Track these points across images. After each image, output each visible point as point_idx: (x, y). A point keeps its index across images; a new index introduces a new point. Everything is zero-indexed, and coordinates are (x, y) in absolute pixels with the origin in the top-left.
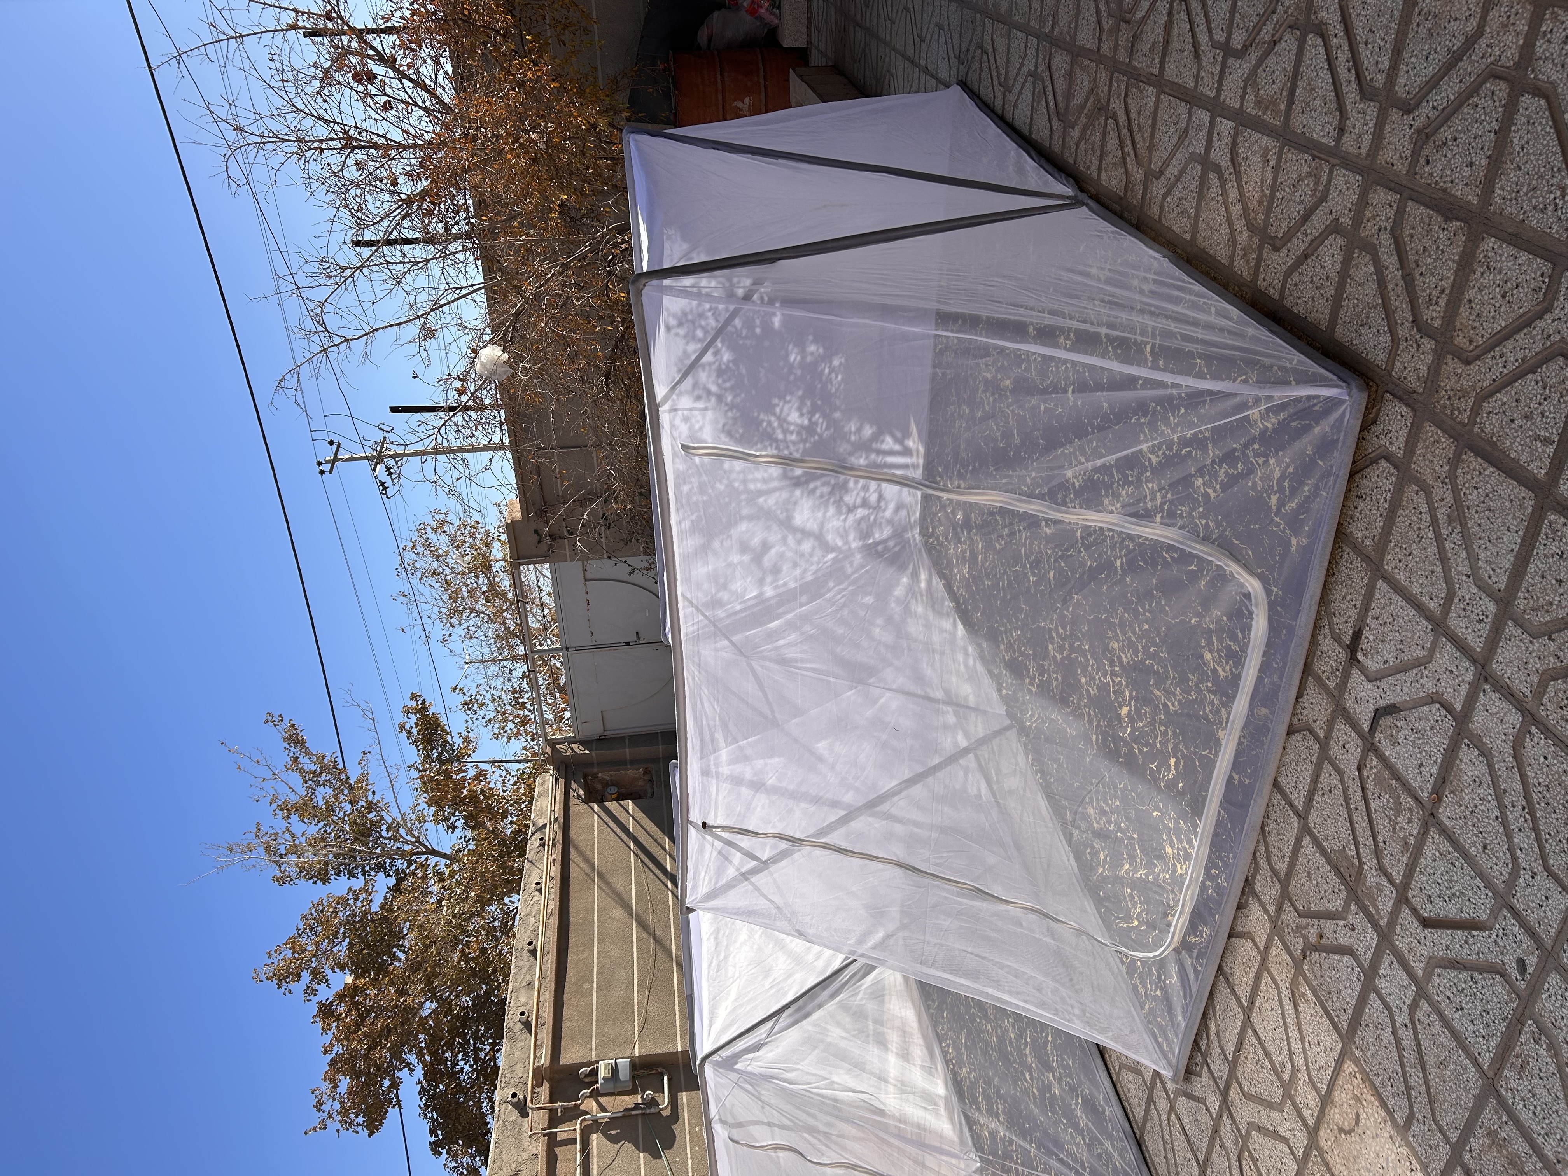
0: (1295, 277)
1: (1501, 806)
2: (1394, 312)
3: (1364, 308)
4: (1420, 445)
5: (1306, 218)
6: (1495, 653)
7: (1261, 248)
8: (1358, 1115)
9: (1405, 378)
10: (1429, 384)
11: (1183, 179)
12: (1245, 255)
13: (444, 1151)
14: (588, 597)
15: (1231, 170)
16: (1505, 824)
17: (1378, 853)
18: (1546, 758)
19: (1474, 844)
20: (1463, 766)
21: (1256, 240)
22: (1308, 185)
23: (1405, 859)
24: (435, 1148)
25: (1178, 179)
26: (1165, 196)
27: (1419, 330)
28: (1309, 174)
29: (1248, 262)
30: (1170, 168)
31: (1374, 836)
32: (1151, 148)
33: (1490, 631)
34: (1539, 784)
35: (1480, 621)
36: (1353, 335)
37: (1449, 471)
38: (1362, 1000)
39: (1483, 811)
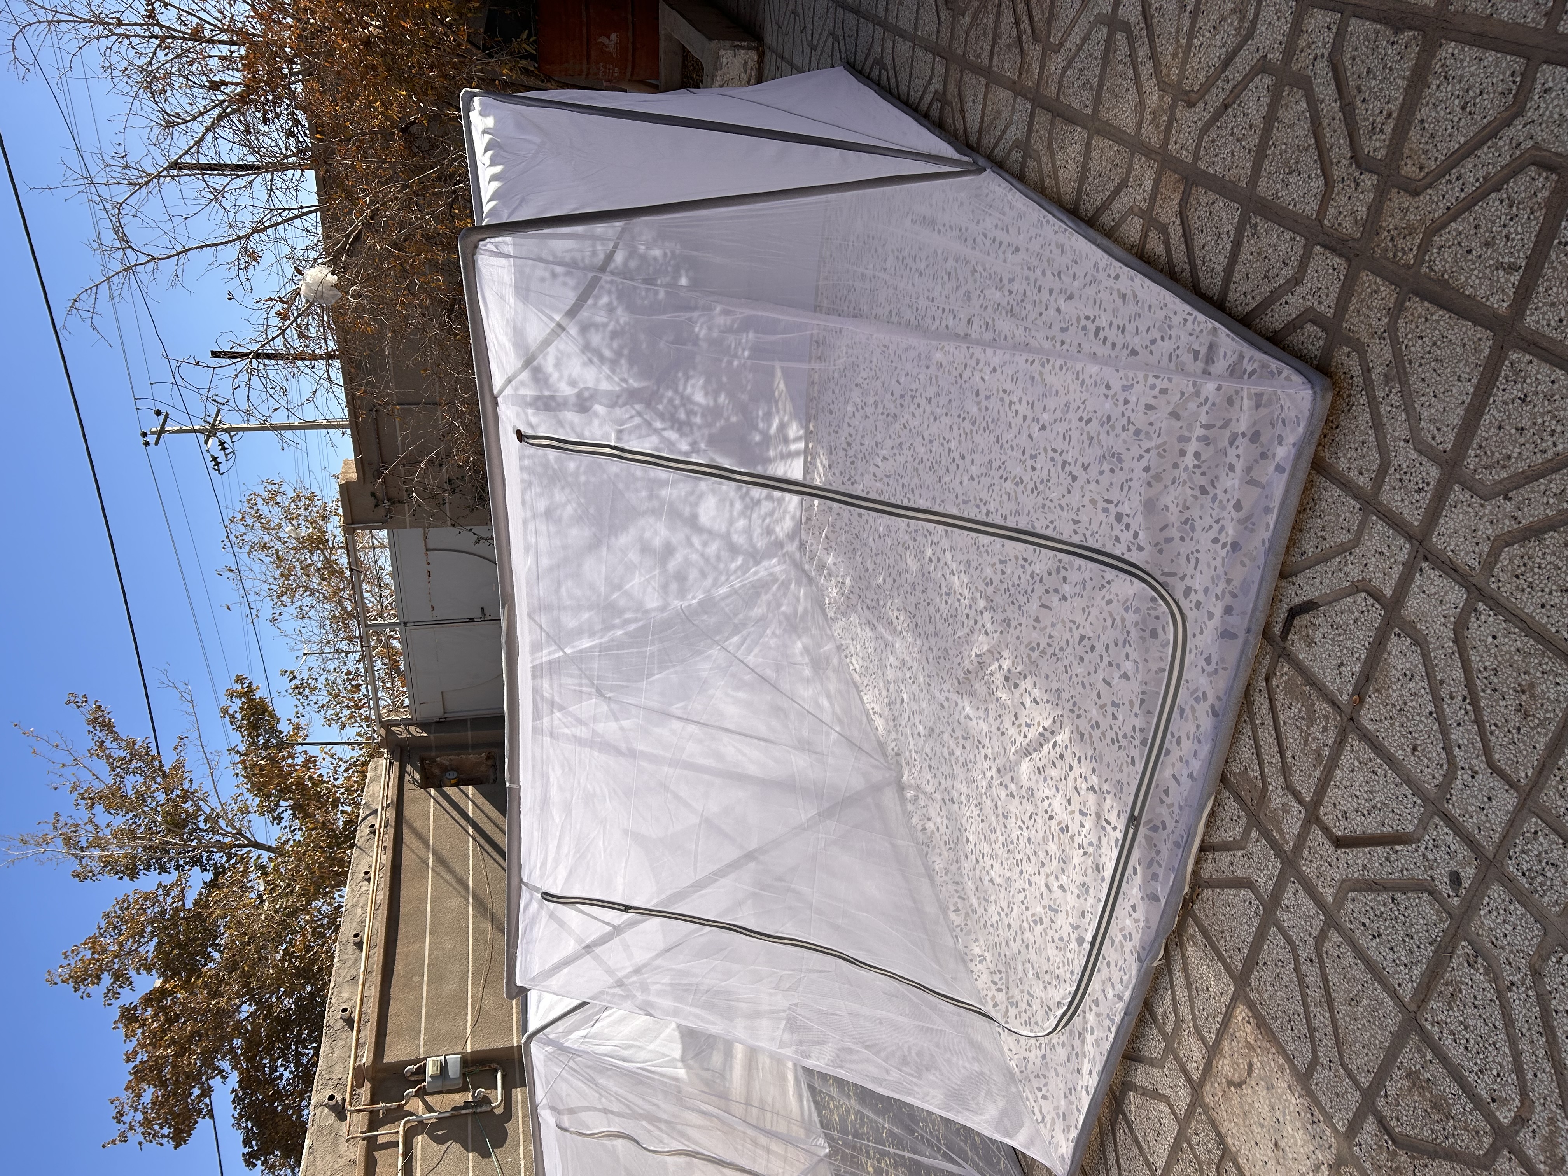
0: (1213, 132)
1: (1437, 700)
2: (1329, 150)
3: (1294, 152)
4: (1354, 300)
5: (1227, 63)
6: (1437, 524)
7: (1173, 107)
8: (1250, 1065)
9: (1340, 224)
10: (1368, 225)
11: (1085, 47)
12: (1154, 119)
13: (259, 1163)
14: (429, 568)
15: (1142, 25)
16: (1440, 719)
17: (1285, 771)
18: (1494, 637)
19: (1402, 747)
20: (1392, 660)
21: (1168, 99)
22: (1232, 23)
23: (1317, 773)
24: (249, 1160)
25: (1080, 48)
26: (1065, 70)
27: (1358, 166)
28: (1234, 11)
29: (1157, 126)
30: (1071, 38)
31: (1282, 752)
32: (1049, 21)
33: (1431, 500)
34: (1485, 668)
35: (1420, 490)
36: (1279, 186)
37: (1388, 324)
38: (1260, 936)
39: (1414, 708)
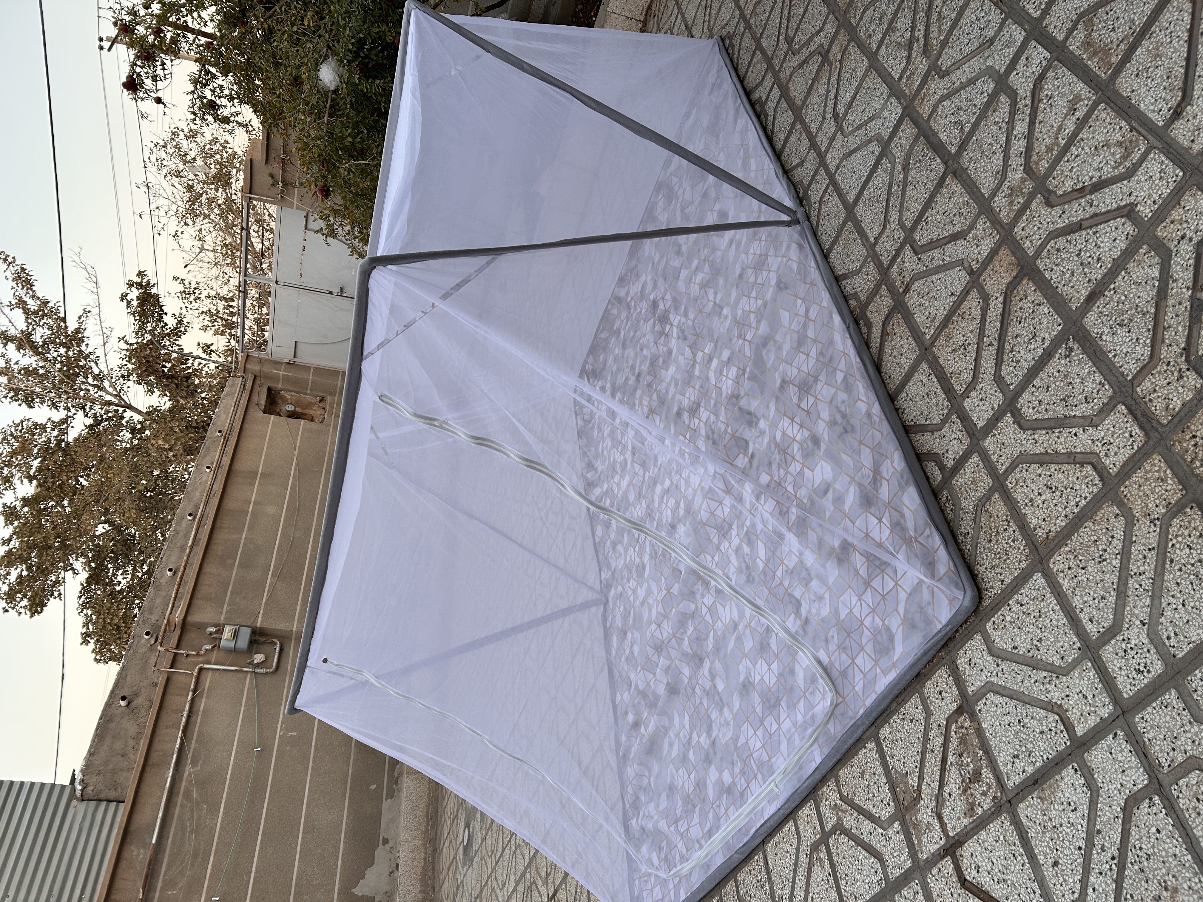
0: (1061, 242)
1: (1090, 843)
2: (1165, 329)
3: (1130, 309)
4: (1140, 473)
5: (1097, 187)
6: (1144, 709)
7: (1031, 197)
9: (1150, 400)
10: (1176, 420)
11: (968, 89)
12: (1010, 195)
14: (305, 243)
15: (1028, 102)
16: (1087, 858)
18: (1158, 831)
19: (1046, 855)
20: (1062, 784)
21: (1029, 185)
22: (1113, 154)
23: (966, 821)
25: (963, 87)
26: (943, 99)
27: (1187, 360)
28: (1120, 144)
29: (1011, 203)
30: (958, 72)
31: (941, 787)
32: (944, 44)
33: (1146, 686)
34: (1141, 848)
35: (1139, 671)
36: (1106, 330)
37: (1164, 515)
39: (1067, 834)
